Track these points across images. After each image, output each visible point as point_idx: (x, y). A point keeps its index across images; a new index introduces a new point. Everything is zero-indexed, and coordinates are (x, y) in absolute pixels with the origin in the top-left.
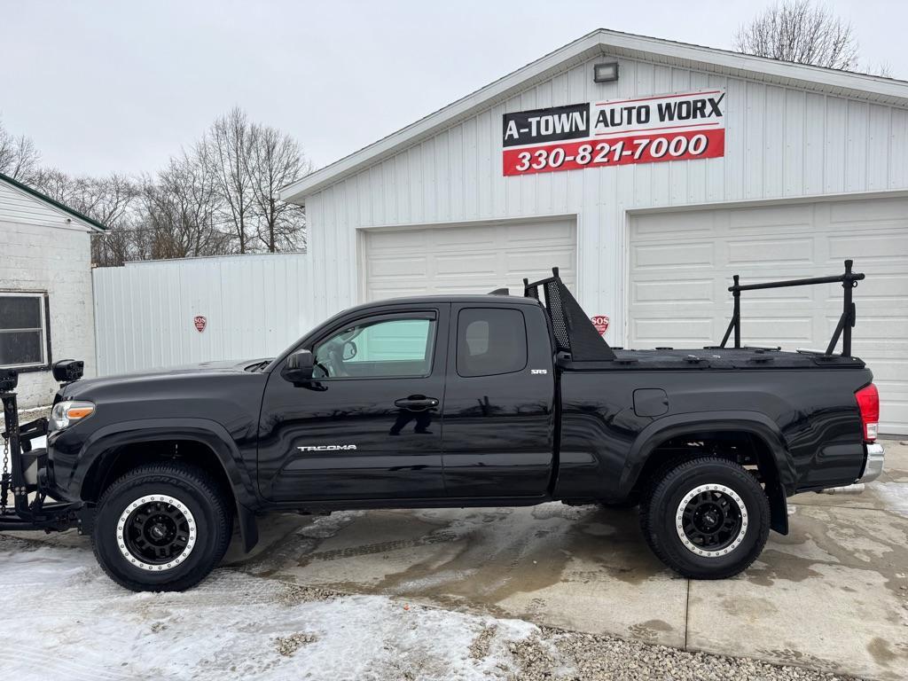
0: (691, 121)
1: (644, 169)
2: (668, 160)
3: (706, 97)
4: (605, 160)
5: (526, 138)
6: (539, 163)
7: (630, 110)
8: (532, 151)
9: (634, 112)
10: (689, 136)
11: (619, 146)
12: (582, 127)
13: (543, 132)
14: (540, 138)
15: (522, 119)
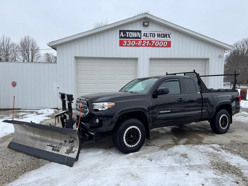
0: (164, 38)
1: (154, 49)
2: (159, 47)
3: (167, 33)
4: (145, 45)
5: (125, 37)
6: (129, 44)
7: (151, 34)
8: (127, 41)
9: (152, 34)
10: (164, 42)
11: (148, 42)
12: (140, 36)
13: (130, 36)
14: (129, 38)
15: (125, 32)
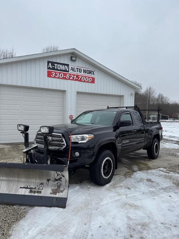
0: (89, 74)
1: (80, 83)
2: (85, 82)
3: (92, 70)
4: (72, 79)
5: (54, 69)
6: (57, 76)
7: (78, 69)
8: (55, 72)
9: (79, 69)
10: (89, 77)
11: (75, 76)
12: (67, 70)
13: (58, 68)
14: (57, 70)
15: (53, 63)
